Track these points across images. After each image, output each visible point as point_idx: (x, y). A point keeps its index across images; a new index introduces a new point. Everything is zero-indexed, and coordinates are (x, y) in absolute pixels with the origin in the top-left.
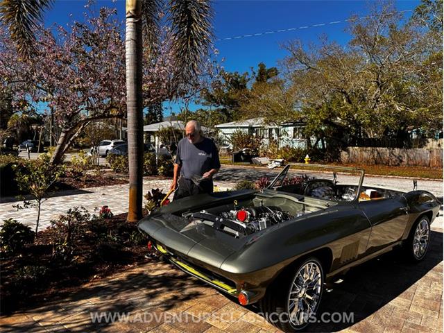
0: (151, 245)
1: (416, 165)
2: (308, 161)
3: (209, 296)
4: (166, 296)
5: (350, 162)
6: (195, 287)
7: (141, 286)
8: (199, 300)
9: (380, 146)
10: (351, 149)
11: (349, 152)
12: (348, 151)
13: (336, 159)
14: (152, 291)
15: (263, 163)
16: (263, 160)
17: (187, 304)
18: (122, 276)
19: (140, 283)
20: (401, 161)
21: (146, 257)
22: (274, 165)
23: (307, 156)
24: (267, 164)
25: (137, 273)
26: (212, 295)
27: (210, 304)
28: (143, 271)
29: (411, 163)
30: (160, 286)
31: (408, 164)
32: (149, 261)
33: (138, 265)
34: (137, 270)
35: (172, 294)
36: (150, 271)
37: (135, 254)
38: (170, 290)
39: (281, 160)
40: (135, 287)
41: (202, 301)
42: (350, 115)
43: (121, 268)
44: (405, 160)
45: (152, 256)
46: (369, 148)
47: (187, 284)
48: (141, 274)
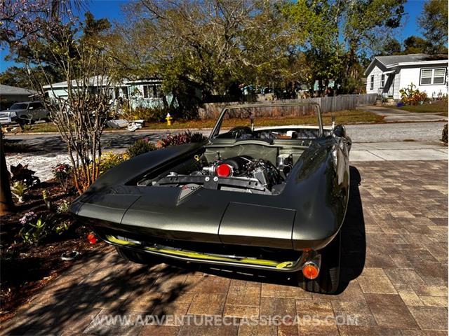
0: (96, 237)
1: (262, 116)
2: (170, 120)
3: (199, 282)
4: (141, 303)
5: (208, 118)
6: (170, 277)
7: (91, 302)
8: (191, 292)
9: (232, 101)
10: (207, 105)
11: (205, 109)
12: (204, 107)
13: (194, 116)
14: (114, 304)
15: (121, 126)
16: (121, 122)
17: (181, 303)
18: (46, 298)
19: (83, 299)
20: (250, 114)
21: (64, 259)
22: (135, 127)
23: (168, 115)
24: (126, 127)
25: (67, 285)
26: (202, 280)
27: (210, 292)
28: (76, 280)
29: (258, 114)
30: (121, 293)
31: (256, 116)
32: (73, 263)
33: (59, 273)
34: (64, 282)
35: (147, 298)
36: (85, 276)
37: (44, 260)
38: (140, 293)
39: (142, 121)
40: (82, 306)
41: (198, 292)
42: (204, 70)
43: (33, 286)
44: (253, 112)
45: (72, 255)
46: (223, 104)
47: (157, 279)
48: (74, 285)
